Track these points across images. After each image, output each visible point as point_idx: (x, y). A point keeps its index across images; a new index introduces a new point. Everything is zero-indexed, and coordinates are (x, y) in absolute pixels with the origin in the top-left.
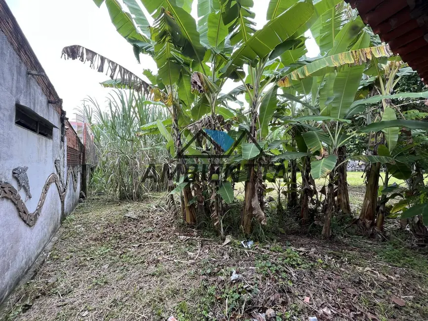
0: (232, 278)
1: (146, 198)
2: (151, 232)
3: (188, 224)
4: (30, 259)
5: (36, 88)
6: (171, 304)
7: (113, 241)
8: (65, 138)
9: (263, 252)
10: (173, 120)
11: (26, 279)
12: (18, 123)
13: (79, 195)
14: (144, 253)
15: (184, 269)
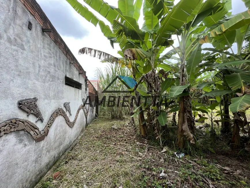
0: (161, 175)
1: (124, 118)
2: (122, 137)
3: (142, 136)
4: (71, 142)
5: (73, 68)
6: (122, 180)
7: (104, 139)
8: (88, 89)
9: (190, 163)
10: (133, 76)
11: (69, 150)
12: (66, 84)
13: (95, 115)
14: (117, 148)
15: (135, 162)
